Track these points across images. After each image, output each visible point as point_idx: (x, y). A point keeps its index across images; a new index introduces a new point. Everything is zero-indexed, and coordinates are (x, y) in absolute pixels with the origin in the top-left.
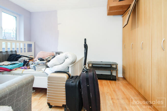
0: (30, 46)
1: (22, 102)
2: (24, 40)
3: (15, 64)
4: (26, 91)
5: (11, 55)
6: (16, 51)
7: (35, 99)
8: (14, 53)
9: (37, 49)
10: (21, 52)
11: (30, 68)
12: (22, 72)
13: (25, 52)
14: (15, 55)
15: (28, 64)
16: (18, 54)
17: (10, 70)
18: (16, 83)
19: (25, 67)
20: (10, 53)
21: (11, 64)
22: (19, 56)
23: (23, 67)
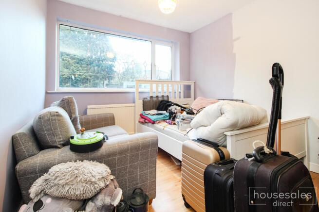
0: (188, 88)
1: (140, 172)
2: (180, 80)
3: (161, 114)
4: (145, 157)
5: (162, 101)
6: (168, 96)
7: (174, 177)
8: (166, 99)
9: (198, 92)
10: (175, 98)
11: (175, 124)
12: (163, 128)
13: (180, 98)
14: (166, 101)
15: (175, 116)
16: (170, 100)
17: (154, 122)
18: (130, 141)
19: (170, 121)
20: (160, 99)
21: (157, 114)
22: (170, 103)
23: (168, 121)
